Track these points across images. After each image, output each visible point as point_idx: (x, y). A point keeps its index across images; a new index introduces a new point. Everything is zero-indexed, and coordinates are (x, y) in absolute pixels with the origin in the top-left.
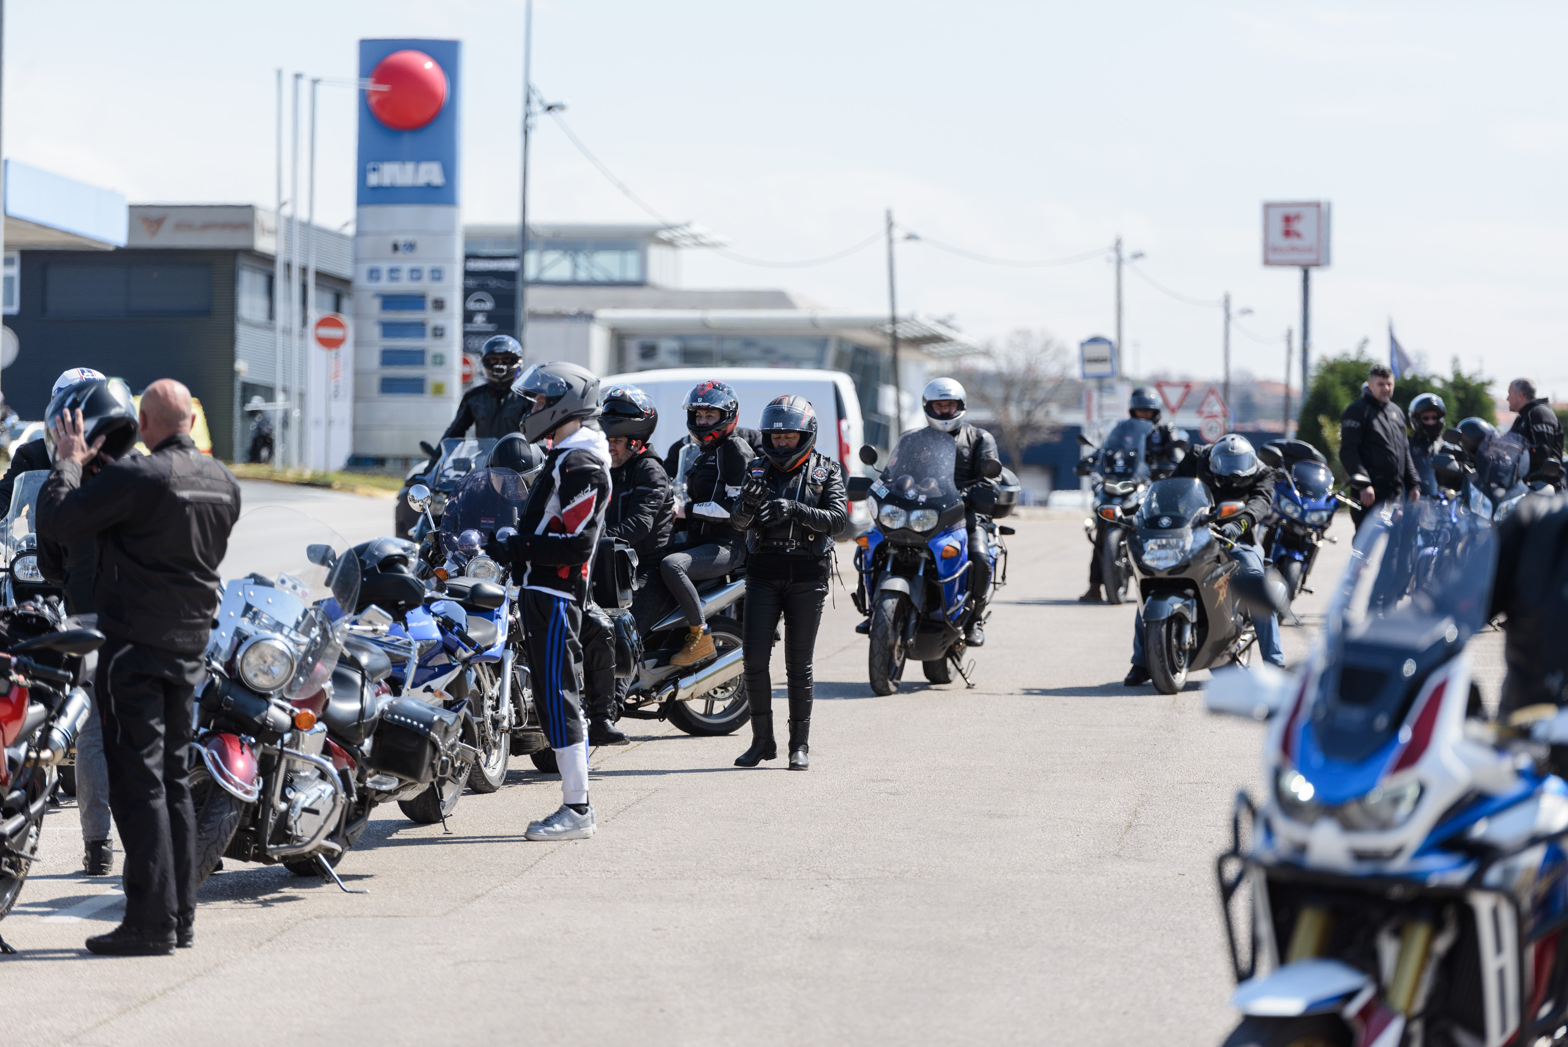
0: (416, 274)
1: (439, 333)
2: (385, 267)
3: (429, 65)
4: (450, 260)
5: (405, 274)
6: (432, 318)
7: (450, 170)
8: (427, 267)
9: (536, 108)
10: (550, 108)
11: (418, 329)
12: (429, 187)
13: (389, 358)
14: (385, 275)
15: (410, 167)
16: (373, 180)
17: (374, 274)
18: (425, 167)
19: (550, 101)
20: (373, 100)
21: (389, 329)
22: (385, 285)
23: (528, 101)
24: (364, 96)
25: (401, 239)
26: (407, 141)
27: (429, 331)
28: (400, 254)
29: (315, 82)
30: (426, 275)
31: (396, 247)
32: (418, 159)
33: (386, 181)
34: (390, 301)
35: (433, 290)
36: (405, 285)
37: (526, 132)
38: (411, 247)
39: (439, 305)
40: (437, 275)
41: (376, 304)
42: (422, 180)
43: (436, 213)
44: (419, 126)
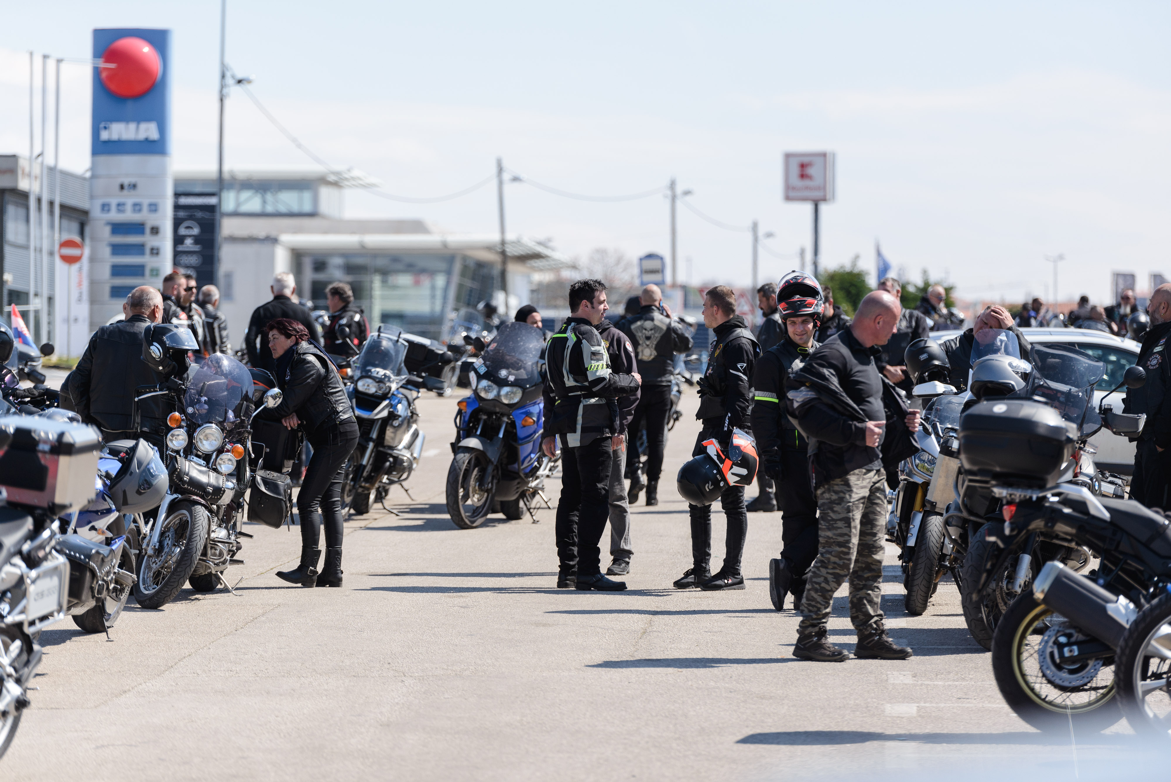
0: (137, 207)
1: (155, 252)
2: (114, 202)
3: (146, 49)
4: (163, 196)
5: (129, 207)
6: (150, 241)
7: (162, 129)
8: (146, 202)
9: (230, 81)
10: (240, 82)
11: (139, 249)
12: (147, 140)
13: (117, 271)
14: (114, 208)
15: (132, 126)
16: (104, 135)
17: (105, 207)
18: (143, 126)
19: (240, 76)
20: (104, 75)
21: (117, 249)
22: (114, 216)
23: (223, 76)
24: (97, 72)
25: (126, 181)
26: (130, 106)
27: (148, 251)
28: (125, 192)
29: (59, 61)
30: (145, 208)
31: (122, 187)
32: (139, 119)
33: (115, 137)
34: (118, 228)
35: (151, 220)
36: (129, 216)
37: (222, 100)
38: (134, 186)
39: (155, 231)
40: (154, 208)
41: (108, 230)
42: (141, 136)
43: (153, 160)
44: (138, 96)
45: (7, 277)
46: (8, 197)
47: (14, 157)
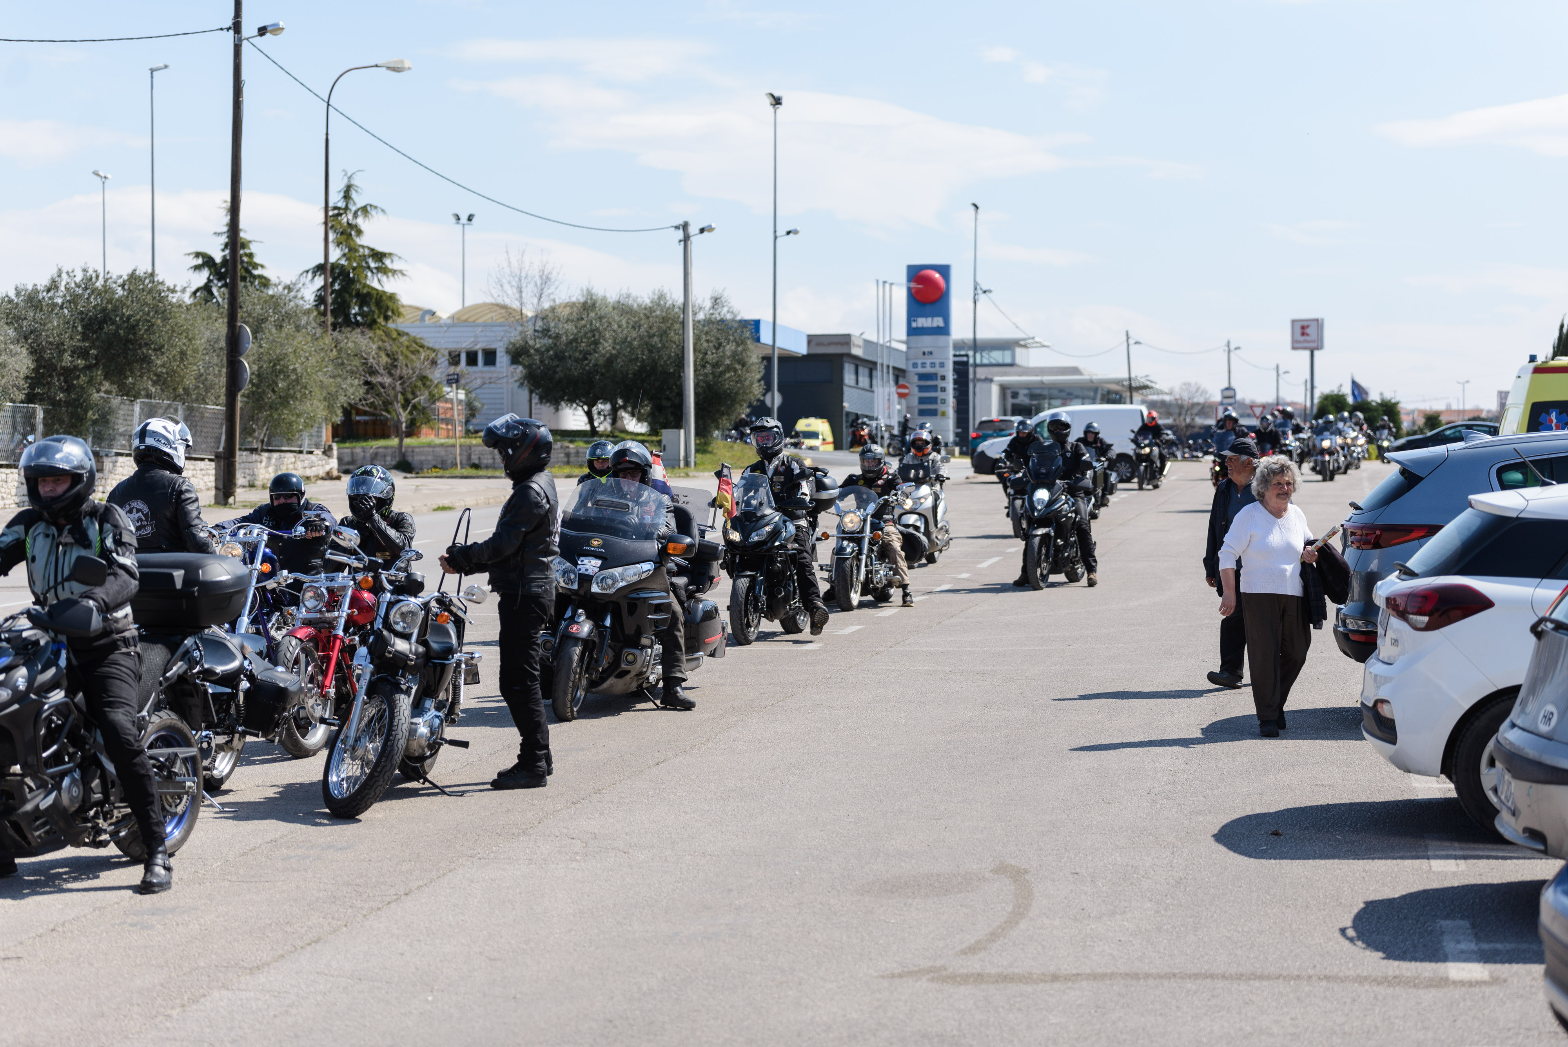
0: (933, 365)
1: (943, 390)
2: (919, 362)
3: (937, 275)
4: (948, 359)
5: (928, 365)
6: (940, 384)
7: (947, 320)
8: (937, 362)
9: (979, 292)
10: (985, 292)
11: (934, 388)
12: (938, 327)
13: (922, 401)
14: (919, 365)
15: (929, 319)
16: (914, 325)
17: (915, 365)
18: (936, 319)
19: (984, 289)
20: (913, 291)
21: (922, 389)
22: (920, 370)
23: (976, 289)
24: (909, 290)
25: (926, 350)
26: (928, 308)
27: (939, 389)
28: (926, 356)
29: (892, 284)
30: (937, 365)
31: (924, 354)
32: (933, 315)
33: (920, 325)
34: (922, 377)
35: (941, 372)
36: (928, 370)
37: (975, 303)
38: (931, 353)
39: (943, 378)
40: (942, 365)
41: (916, 377)
42: (935, 325)
43: (941, 339)
44: (933, 302)
45: (845, 404)
46: (845, 359)
47: (848, 336)
